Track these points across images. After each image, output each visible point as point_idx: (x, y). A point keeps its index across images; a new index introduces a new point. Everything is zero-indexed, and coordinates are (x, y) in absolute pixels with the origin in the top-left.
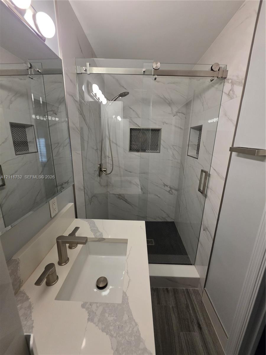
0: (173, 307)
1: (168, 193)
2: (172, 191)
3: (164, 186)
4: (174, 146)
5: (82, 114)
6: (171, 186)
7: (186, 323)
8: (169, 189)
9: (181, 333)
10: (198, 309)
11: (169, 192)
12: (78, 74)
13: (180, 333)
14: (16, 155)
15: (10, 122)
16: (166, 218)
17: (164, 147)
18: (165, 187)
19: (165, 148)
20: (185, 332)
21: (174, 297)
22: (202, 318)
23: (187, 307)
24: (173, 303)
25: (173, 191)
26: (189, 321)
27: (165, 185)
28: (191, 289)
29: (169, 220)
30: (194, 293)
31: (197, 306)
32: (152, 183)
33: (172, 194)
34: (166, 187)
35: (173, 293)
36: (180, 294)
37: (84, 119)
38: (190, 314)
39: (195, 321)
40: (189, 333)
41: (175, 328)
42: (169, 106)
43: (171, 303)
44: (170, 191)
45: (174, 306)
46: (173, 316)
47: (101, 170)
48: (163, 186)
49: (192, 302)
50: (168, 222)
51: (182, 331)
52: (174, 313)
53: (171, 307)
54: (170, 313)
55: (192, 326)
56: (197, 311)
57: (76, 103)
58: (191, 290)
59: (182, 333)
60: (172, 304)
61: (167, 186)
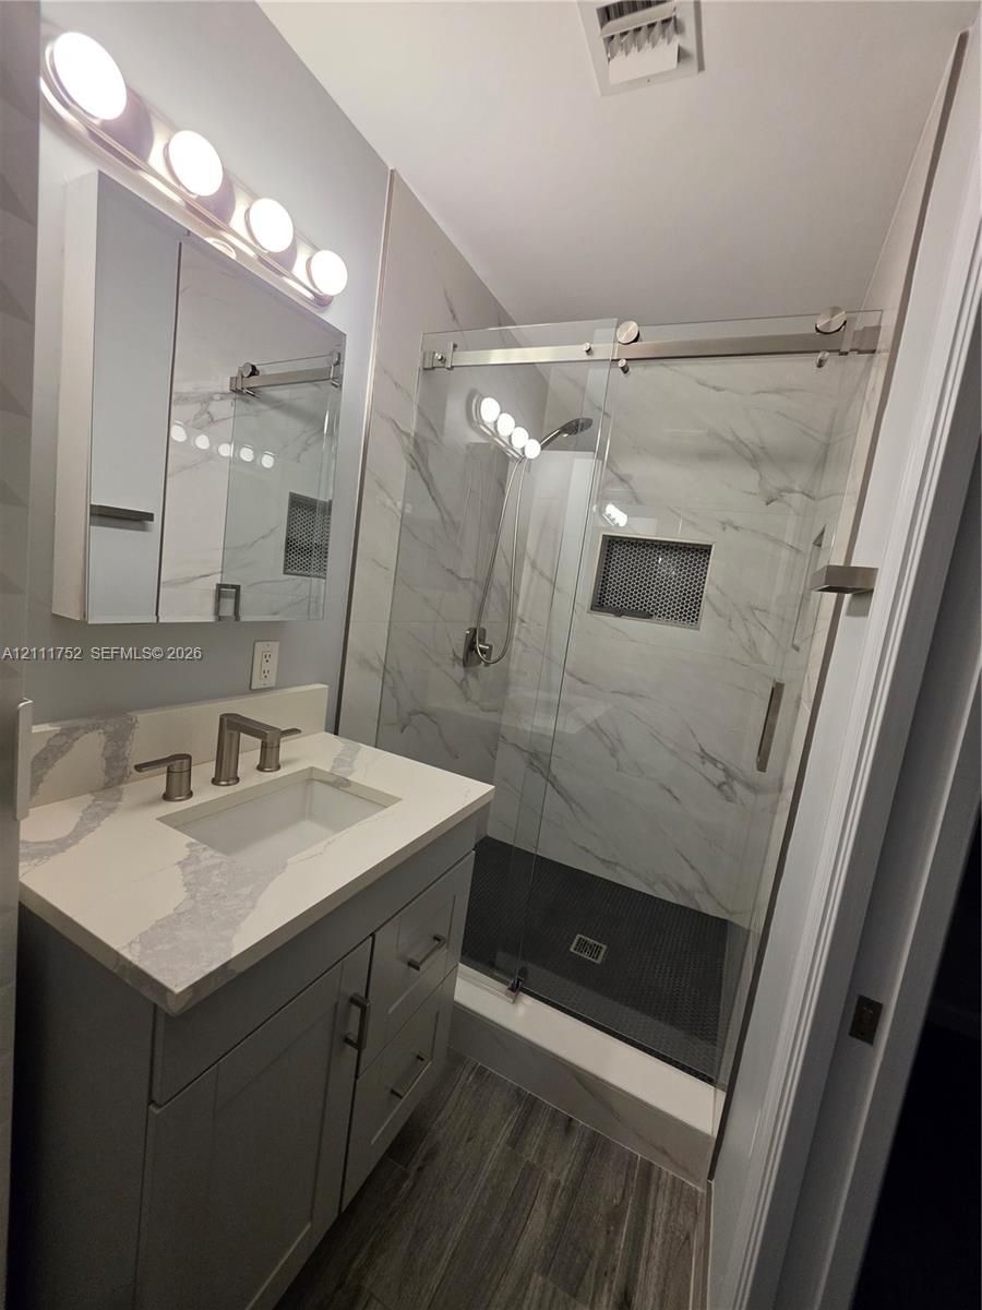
0: (556, 1185)
1: (715, 790)
2: (731, 788)
3: (702, 757)
4: (756, 612)
5: (419, 469)
6: (732, 768)
7: (578, 1261)
8: (720, 777)
9: (538, 1279)
10: (656, 1252)
11: (719, 787)
12: (425, 369)
13: (535, 1275)
14: (285, 573)
15: (291, 493)
16: (697, 896)
17: (715, 609)
18: (703, 763)
19: (719, 615)
20: (551, 1285)
21: (579, 1158)
22: (652, 1290)
23: (615, 1217)
24: (565, 1173)
25: (738, 787)
26: (594, 1264)
27: (705, 756)
28: (668, 1171)
29: (709, 908)
30: (672, 1193)
31: (658, 1240)
32: (658, 739)
33: (728, 799)
34: (709, 765)
35: (584, 1144)
36: (611, 1163)
37: (427, 484)
38: (610, 1243)
39: (618, 1278)
40: (567, 1296)
41: (522, 1249)
42: (754, 468)
43: (560, 1170)
44: (725, 788)
45: (562, 1183)
46: (541, 1207)
47: (471, 647)
48: (699, 759)
49: (645, 1213)
50: (700, 913)
51: (545, 1273)
52: (552, 1204)
53: (550, 1177)
54: (534, 1193)
55: (596, 1284)
56: (644, 1254)
57: (404, 438)
58: (664, 1176)
59: (540, 1278)
60: (559, 1174)
61: (714, 761)
